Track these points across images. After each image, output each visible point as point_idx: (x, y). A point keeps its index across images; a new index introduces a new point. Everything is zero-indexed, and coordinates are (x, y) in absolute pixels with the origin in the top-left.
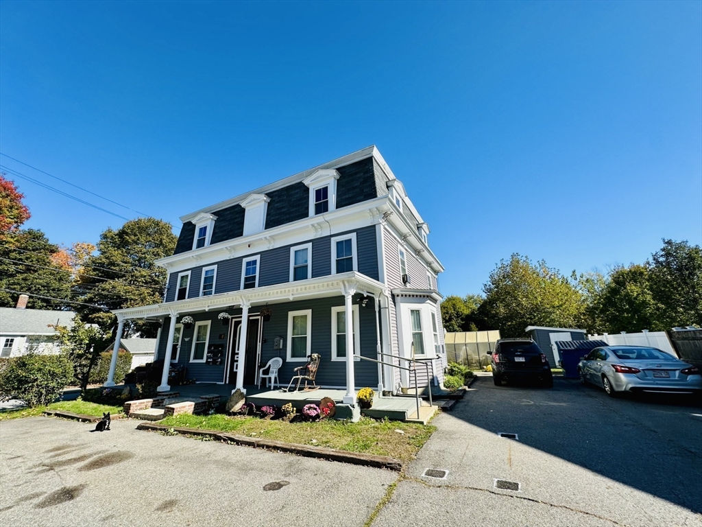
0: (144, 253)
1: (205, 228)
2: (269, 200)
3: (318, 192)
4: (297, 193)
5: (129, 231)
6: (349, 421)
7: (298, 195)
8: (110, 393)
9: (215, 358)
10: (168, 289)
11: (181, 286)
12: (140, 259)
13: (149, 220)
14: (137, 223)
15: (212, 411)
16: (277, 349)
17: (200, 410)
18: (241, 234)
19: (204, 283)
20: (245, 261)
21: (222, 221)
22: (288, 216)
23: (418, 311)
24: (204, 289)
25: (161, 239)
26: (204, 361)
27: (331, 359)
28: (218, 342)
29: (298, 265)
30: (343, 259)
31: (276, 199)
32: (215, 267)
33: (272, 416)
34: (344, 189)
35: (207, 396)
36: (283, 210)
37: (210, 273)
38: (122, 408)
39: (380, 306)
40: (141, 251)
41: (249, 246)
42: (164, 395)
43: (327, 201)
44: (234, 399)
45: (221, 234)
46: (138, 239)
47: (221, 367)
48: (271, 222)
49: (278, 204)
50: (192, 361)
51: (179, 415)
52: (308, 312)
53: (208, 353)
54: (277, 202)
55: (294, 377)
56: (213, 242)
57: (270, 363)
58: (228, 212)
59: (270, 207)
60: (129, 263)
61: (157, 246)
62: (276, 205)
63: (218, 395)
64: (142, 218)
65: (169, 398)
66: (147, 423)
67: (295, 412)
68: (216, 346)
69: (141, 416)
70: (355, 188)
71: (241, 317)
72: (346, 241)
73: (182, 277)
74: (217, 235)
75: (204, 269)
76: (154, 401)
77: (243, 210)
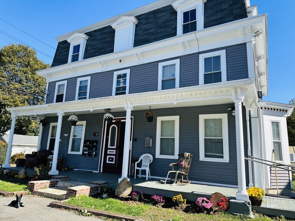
0: (17, 71)
1: (79, 46)
2: (136, 22)
3: (186, 15)
4: (164, 16)
5: (5, 53)
6: (247, 216)
7: (165, 18)
8: (9, 173)
9: (90, 151)
10: (48, 95)
11: (58, 93)
12: (14, 74)
13: (20, 46)
14: (11, 48)
15: (106, 195)
16: (147, 147)
17: (96, 194)
18: (112, 51)
19: (79, 91)
20: (116, 74)
21: (93, 40)
22: (155, 36)
23: (277, 123)
24: (79, 96)
25: (29, 61)
26: (81, 153)
27: (199, 159)
28: (93, 138)
29: (165, 79)
30: (211, 74)
31: (143, 21)
32: (89, 78)
33: (163, 204)
34: (212, 11)
35: (97, 182)
36: (150, 31)
37: (84, 83)
38: (25, 186)
39: (250, 116)
40: (14, 69)
41: (120, 61)
42: (57, 178)
43: (196, 22)
44: (122, 186)
45: (93, 51)
46: (12, 60)
47: (96, 158)
48: (139, 41)
49: (146, 26)
50: (69, 152)
51: (80, 196)
52: (176, 119)
53: (84, 147)
54: (145, 24)
55: (170, 172)
56: (86, 57)
57: (141, 158)
58: (99, 33)
59: (138, 28)
60: (6, 77)
61: (27, 66)
62: (144, 27)
63: (105, 182)
64: (15, 44)
65: (61, 181)
66: (57, 202)
67: (185, 203)
68: (92, 142)
69: (45, 194)
70: (224, 9)
71: (125, 119)
72: (214, 57)
73: (59, 86)
74: (89, 52)
75: (79, 80)
76: (51, 182)
77: (113, 31)
